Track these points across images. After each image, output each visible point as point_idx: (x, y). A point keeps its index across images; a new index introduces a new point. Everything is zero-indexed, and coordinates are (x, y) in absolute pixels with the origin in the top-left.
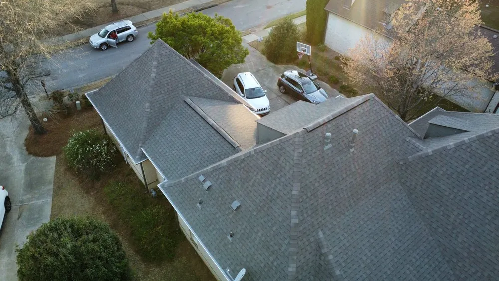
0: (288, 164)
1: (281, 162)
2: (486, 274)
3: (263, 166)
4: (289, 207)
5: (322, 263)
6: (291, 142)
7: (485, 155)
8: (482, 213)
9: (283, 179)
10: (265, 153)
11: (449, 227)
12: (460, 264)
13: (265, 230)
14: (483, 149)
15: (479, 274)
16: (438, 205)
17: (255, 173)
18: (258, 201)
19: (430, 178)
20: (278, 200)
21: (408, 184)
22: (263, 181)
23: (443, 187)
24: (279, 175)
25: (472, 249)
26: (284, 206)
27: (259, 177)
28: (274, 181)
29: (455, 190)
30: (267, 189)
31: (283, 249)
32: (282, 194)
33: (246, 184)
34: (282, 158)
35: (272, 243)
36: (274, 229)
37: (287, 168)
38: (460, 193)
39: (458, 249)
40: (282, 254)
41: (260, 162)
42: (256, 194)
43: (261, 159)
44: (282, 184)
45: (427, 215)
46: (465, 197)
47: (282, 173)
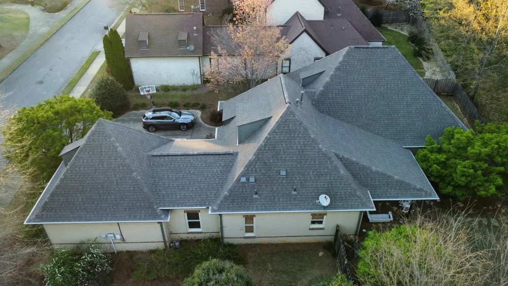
0: (296, 125)
1: (291, 128)
2: (383, 123)
3: (282, 138)
4: (316, 146)
5: (344, 162)
6: (289, 113)
7: (344, 75)
8: (363, 100)
9: (300, 135)
10: (277, 131)
11: (356, 116)
12: (372, 128)
13: (312, 168)
14: (342, 73)
15: (381, 126)
16: (344, 110)
17: (280, 146)
18: (295, 158)
19: (332, 101)
20: (307, 148)
21: (325, 110)
22: (288, 146)
23: (340, 101)
24: (296, 135)
25: (371, 118)
26: (313, 148)
27: (284, 146)
28: (296, 141)
29: (346, 98)
30: (295, 148)
31: (330, 168)
32: (306, 143)
33: (279, 156)
34: (291, 125)
35: (322, 171)
36: (317, 163)
37: (298, 128)
38: (349, 98)
39: (367, 122)
40: (331, 171)
41: (278, 138)
42: (290, 156)
43: (277, 136)
44: (301, 138)
45: (344, 118)
46: (352, 98)
47: (297, 133)
